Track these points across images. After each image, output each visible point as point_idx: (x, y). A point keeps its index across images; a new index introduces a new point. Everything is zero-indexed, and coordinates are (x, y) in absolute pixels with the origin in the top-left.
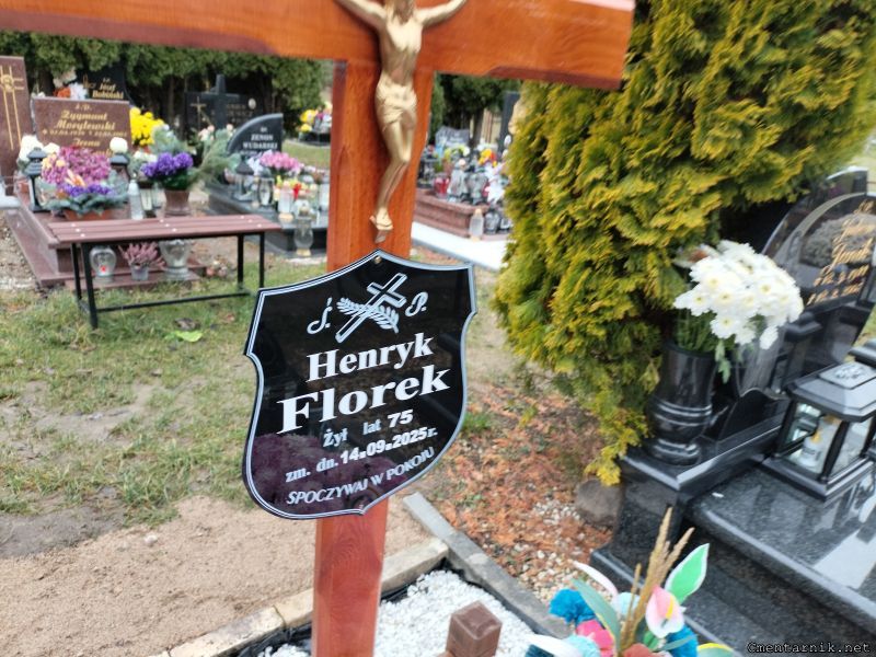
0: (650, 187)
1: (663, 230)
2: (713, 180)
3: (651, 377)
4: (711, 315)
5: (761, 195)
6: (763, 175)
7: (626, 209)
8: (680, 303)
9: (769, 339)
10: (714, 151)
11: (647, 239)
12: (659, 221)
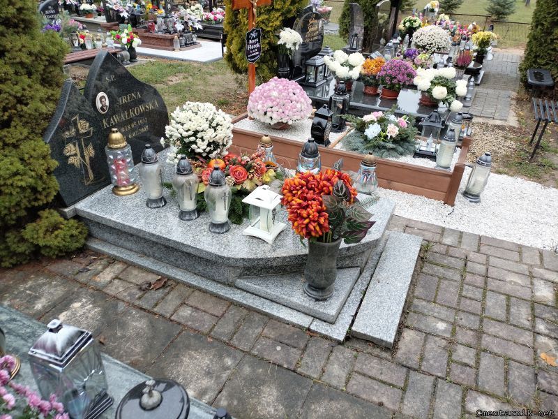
0: (267, 17)
1: (272, 26)
2: (280, 13)
3: (276, 64)
4: (285, 44)
5: (290, 16)
6: (289, 11)
7: (263, 23)
8: (279, 43)
9: (297, 48)
10: (279, 7)
11: (269, 29)
12: (271, 24)
